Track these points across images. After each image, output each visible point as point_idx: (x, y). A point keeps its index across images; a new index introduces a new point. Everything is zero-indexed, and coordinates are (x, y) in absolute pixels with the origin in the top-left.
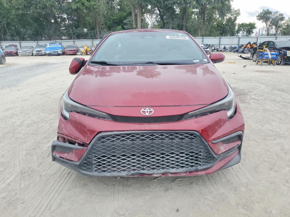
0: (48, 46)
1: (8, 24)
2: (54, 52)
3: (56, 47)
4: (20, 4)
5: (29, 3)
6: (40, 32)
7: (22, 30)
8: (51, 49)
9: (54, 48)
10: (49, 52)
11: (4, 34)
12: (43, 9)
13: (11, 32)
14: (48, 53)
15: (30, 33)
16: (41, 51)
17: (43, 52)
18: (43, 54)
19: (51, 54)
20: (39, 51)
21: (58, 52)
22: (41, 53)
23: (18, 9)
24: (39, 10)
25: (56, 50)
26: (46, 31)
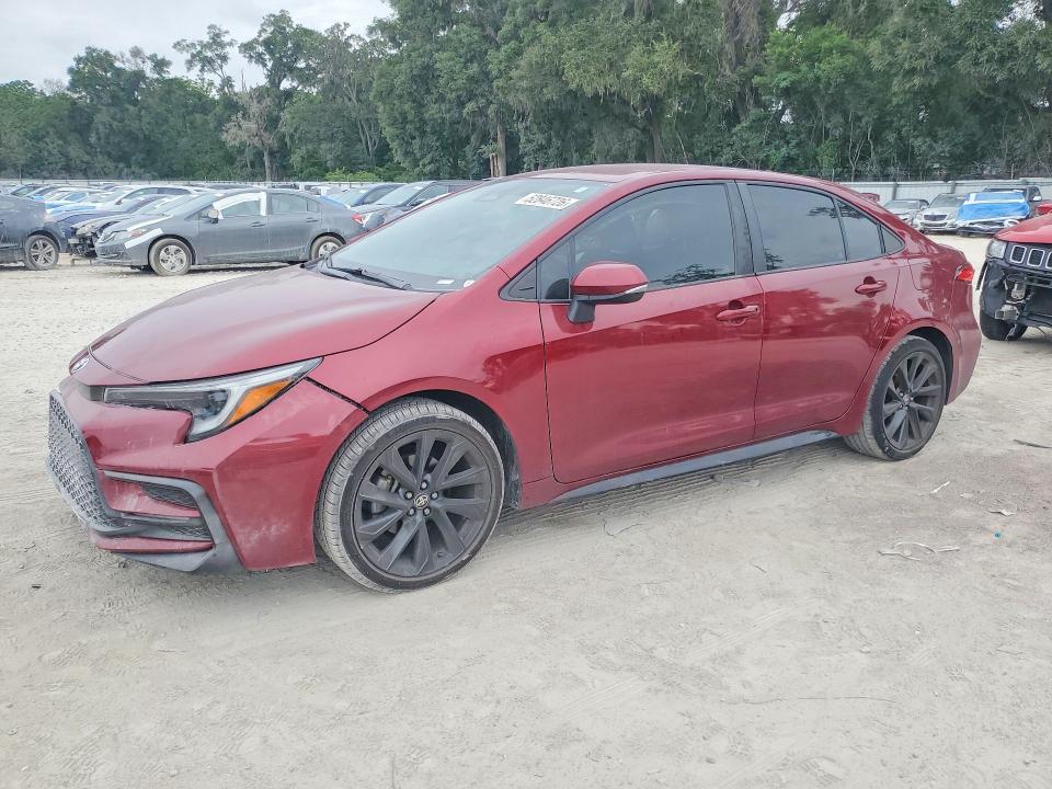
0: (972, 200)
1: (881, 126)
2: (985, 223)
3: (1000, 206)
4: (923, 55)
5: (955, 47)
6: (983, 148)
7: (918, 142)
8: (977, 209)
9: (990, 208)
10: (966, 223)
11: (862, 158)
12: (1002, 60)
13: (883, 152)
14: (961, 225)
15: (944, 152)
16: (943, 217)
17: (949, 222)
18: (947, 228)
19: (973, 229)
20: (935, 218)
21: (1001, 224)
22: (941, 225)
23: (912, 72)
24: (985, 70)
25: (999, 215)
26: (1004, 145)
